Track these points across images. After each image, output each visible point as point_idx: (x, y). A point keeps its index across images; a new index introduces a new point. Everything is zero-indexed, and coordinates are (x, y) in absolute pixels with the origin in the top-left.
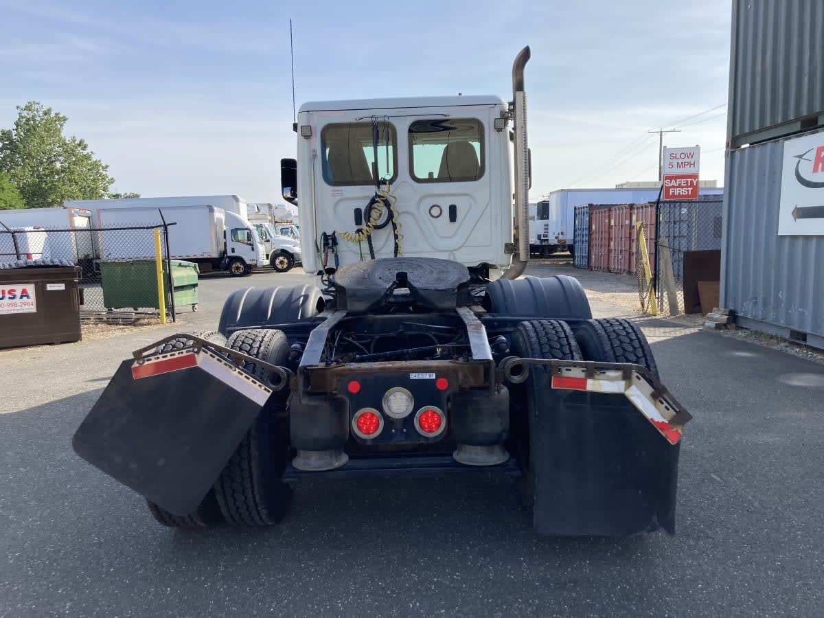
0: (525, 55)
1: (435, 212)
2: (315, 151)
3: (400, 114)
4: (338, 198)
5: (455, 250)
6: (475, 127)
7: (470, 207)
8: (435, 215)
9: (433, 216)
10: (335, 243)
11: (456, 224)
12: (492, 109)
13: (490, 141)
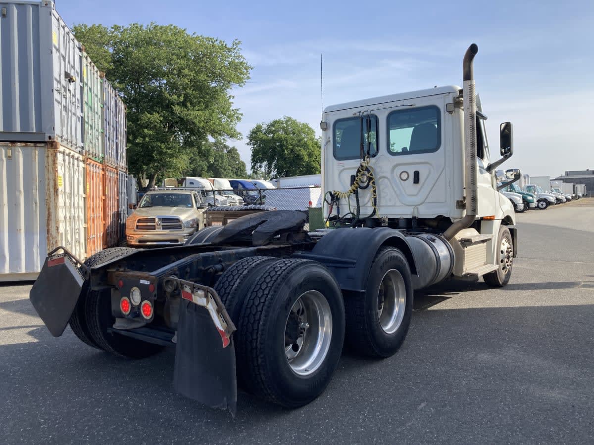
0: (473, 50)
1: (404, 176)
2: (329, 138)
3: (381, 108)
4: (342, 168)
5: (419, 205)
6: (433, 111)
7: (430, 173)
8: (405, 178)
9: (402, 180)
10: (338, 199)
11: (419, 186)
12: (447, 97)
13: (445, 121)
